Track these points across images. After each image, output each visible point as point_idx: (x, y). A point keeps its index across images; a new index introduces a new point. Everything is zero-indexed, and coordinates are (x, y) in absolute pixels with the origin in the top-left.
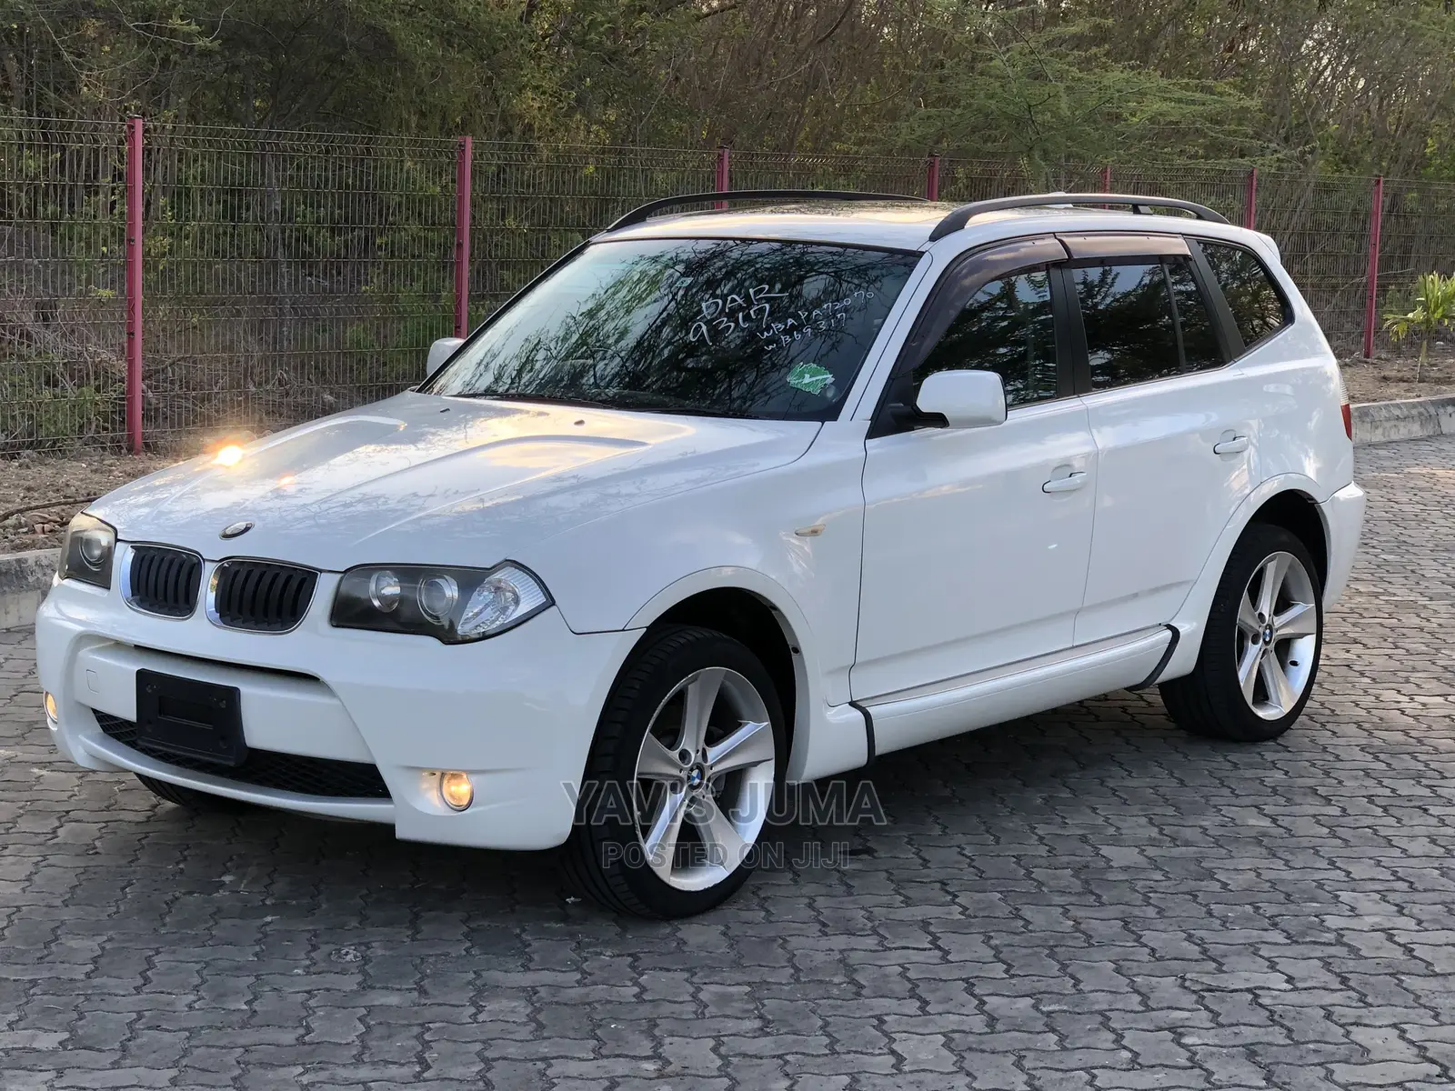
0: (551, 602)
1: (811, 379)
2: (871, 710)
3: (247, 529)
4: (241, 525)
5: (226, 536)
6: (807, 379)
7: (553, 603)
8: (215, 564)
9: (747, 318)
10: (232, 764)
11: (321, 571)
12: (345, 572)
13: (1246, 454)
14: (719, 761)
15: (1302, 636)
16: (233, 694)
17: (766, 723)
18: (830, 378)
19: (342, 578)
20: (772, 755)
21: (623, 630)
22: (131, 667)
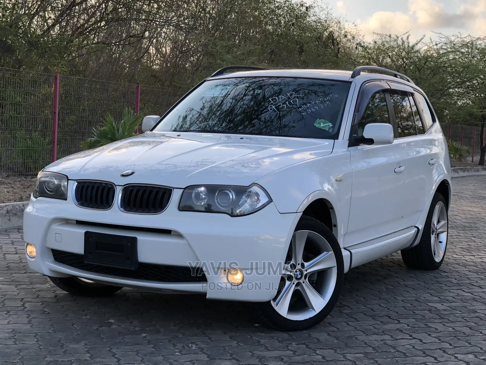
0: (271, 201)
1: (323, 125)
2: (351, 250)
3: (133, 173)
4: (130, 171)
5: (123, 176)
6: (322, 125)
7: (272, 201)
8: (121, 187)
9: (290, 103)
10: (133, 269)
11: (174, 188)
12: (185, 189)
13: (435, 165)
14: (309, 269)
15: (442, 232)
16: (134, 240)
17: (331, 252)
18: (331, 125)
19: (183, 192)
20: (336, 265)
21: (296, 213)
22: (81, 231)
